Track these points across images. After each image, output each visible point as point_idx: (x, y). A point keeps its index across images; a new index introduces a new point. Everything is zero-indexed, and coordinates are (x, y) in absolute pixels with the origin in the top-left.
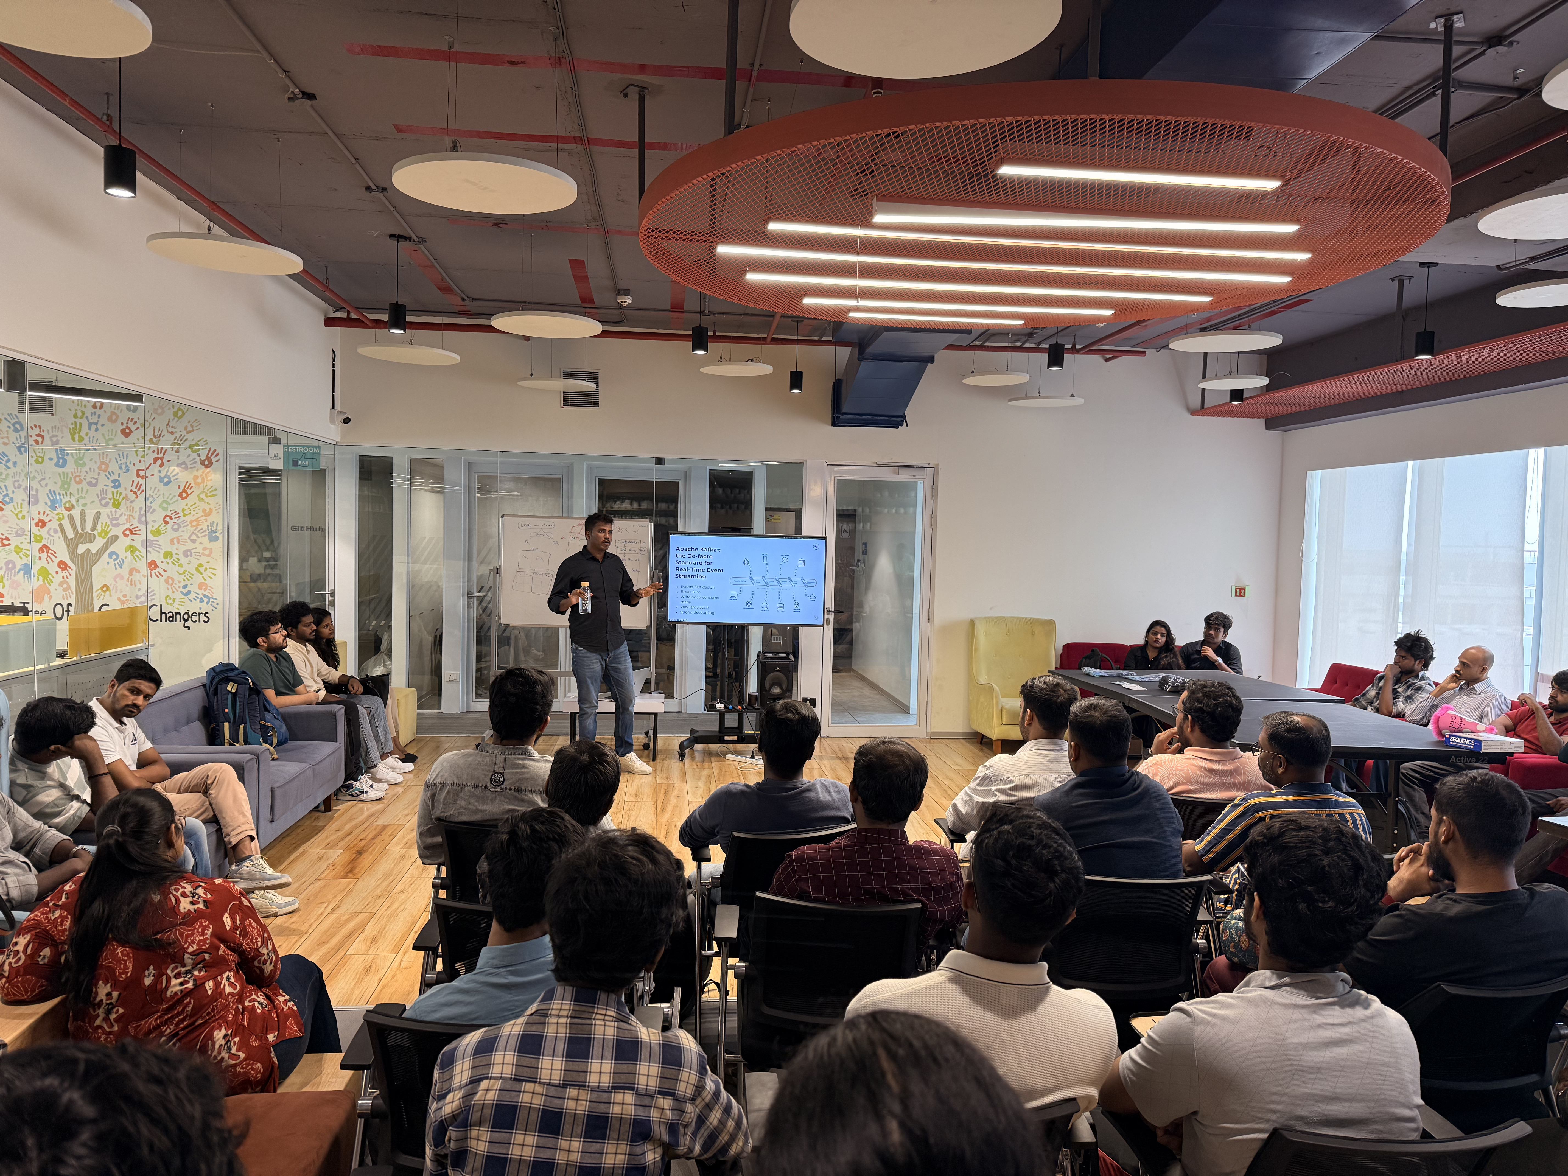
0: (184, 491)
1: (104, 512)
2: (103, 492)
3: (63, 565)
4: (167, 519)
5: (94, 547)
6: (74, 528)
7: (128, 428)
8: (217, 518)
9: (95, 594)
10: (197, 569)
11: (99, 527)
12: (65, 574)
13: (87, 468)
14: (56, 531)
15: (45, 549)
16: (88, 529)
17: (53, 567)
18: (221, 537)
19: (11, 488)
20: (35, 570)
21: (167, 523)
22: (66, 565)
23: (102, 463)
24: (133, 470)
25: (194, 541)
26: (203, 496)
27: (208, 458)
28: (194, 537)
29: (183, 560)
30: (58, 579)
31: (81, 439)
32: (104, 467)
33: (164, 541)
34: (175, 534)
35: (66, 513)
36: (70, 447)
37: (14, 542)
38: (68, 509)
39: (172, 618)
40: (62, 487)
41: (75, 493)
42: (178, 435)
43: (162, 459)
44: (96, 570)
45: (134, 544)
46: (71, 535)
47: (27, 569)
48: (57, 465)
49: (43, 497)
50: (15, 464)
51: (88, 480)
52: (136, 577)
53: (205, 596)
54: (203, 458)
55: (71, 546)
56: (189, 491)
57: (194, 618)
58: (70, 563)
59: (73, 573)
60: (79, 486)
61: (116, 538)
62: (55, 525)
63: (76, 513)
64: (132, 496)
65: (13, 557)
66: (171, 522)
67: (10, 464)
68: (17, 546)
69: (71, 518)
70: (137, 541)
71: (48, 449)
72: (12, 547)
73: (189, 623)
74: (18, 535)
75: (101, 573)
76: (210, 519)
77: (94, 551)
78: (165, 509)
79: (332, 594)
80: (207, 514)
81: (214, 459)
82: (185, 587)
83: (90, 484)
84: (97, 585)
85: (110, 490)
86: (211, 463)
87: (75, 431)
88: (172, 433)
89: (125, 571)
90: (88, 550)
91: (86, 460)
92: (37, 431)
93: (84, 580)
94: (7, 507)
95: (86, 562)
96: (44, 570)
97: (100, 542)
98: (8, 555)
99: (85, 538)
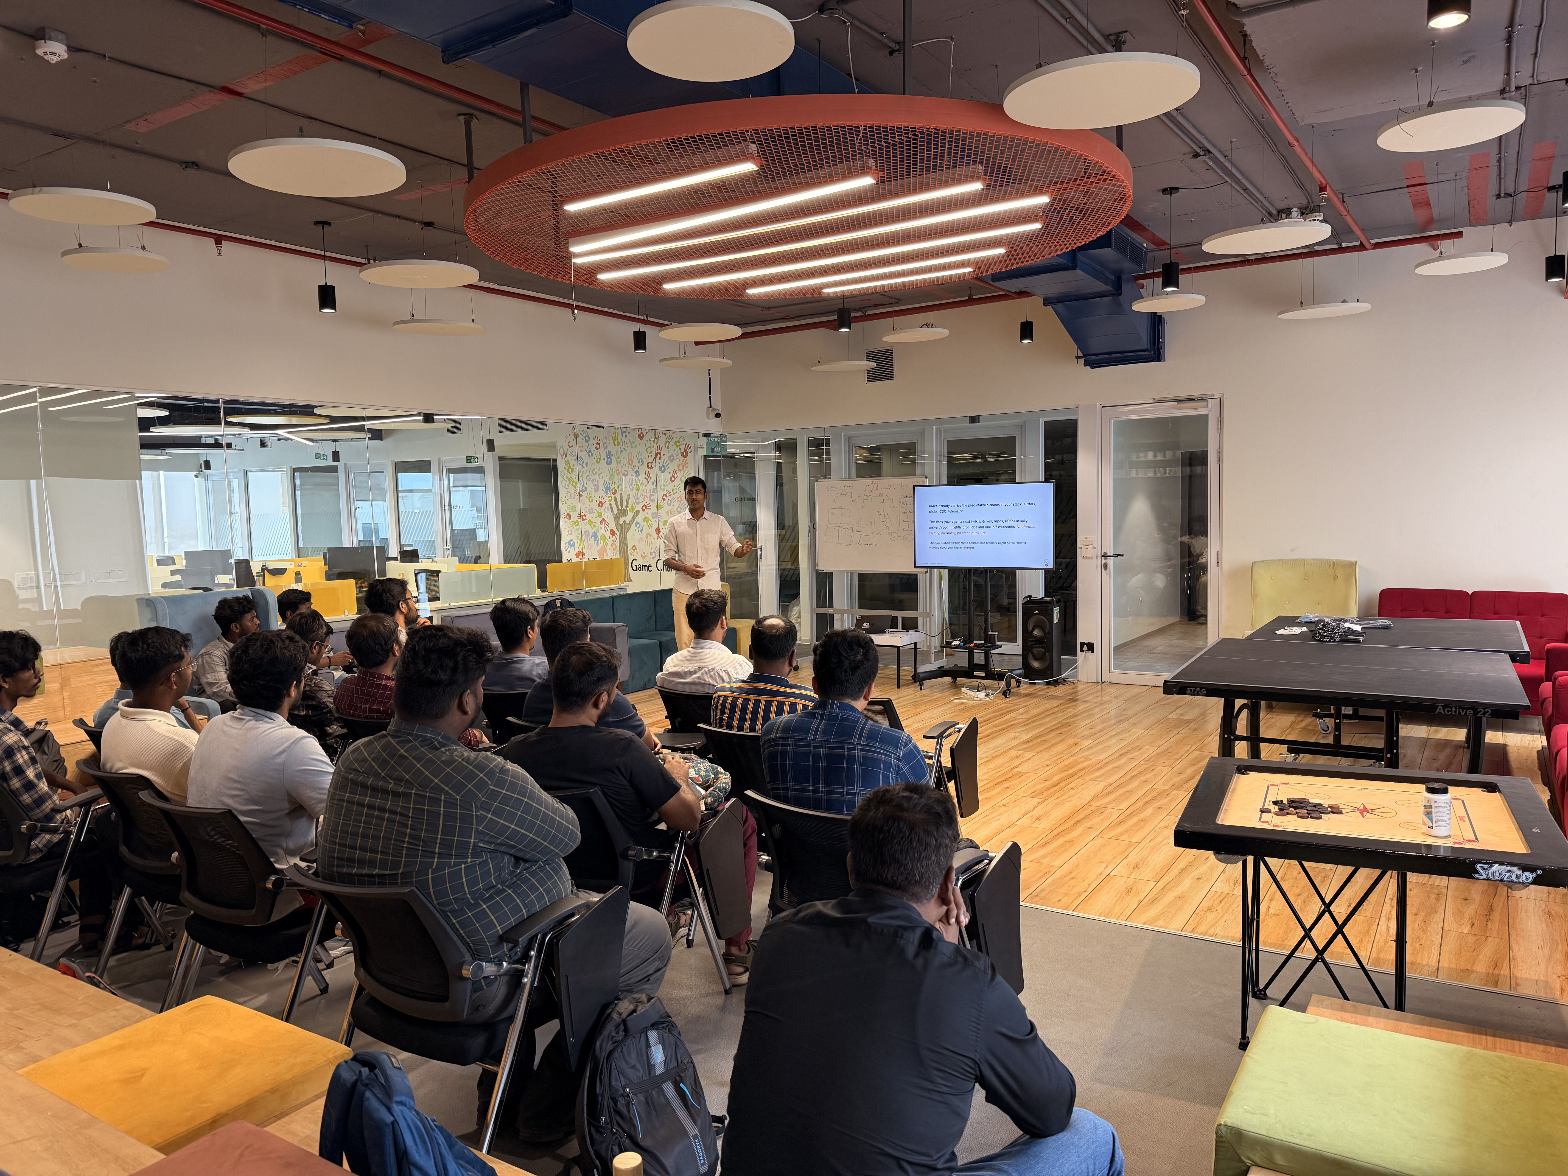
0: (673, 476)
1: (632, 493)
2: (631, 480)
3: (612, 532)
4: (664, 497)
5: (628, 518)
6: (617, 507)
7: (642, 433)
9: (629, 552)
11: (629, 505)
12: (614, 538)
13: (621, 464)
14: (608, 510)
15: (603, 521)
16: (624, 507)
17: (608, 534)
19: (585, 481)
20: (599, 535)
21: (664, 500)
22: (614, 531)
23: (630, 460)
24: (645, 463)
27: (686, 451)
28: (679, 509)
30: (610, 542)
32: (630, 463)
33: (663, 513)
34: (670, 508)
35: (613, 496)
36: (613, 449)
37: (588, 517)
38: (614, 493)
40: (610, 478)
41: (617, 482)
43: (660, 453)
44: (629, 535)
45: (647, 516)
46: (616, 511)
48: (607, 463)
49: (601, 487)
50: (587, 463)
51: (623, 472)
52: (650, 539)
54: (683, 451)
55: (617, 518)
56: (676, 476)
58: (616, 531)
59: (618, 537)
60: (618, 477)
61: (638, 512)
62: (607, 505)
63: (618, 496)
64: (645, 482)
65: (588, 527)
66: (666, 499)
67: (584, 465)
68: (590, 520)
69: (615, 498)
70: (649, 513)
71: (602, 452)
72: (587, 521)
74: (590, 513)
75: (633, 537)
77: (628, 522)
78: (663, 490)
81: (689, 451)
83: (624, 475)
84: (630, 546)
85: (634, 478)
86: (687, 454)
87: (615, 438)
88: (665, 434)
89: (644, 535)
90: (625, 521)
91: (621, 458)
92: (596, 441)
93: (623, 542)
94: (584, 494)
95: (623, 529)
96: (604, 536)
97: (630, 516)
98: (585, 526)
99: (624, 513)
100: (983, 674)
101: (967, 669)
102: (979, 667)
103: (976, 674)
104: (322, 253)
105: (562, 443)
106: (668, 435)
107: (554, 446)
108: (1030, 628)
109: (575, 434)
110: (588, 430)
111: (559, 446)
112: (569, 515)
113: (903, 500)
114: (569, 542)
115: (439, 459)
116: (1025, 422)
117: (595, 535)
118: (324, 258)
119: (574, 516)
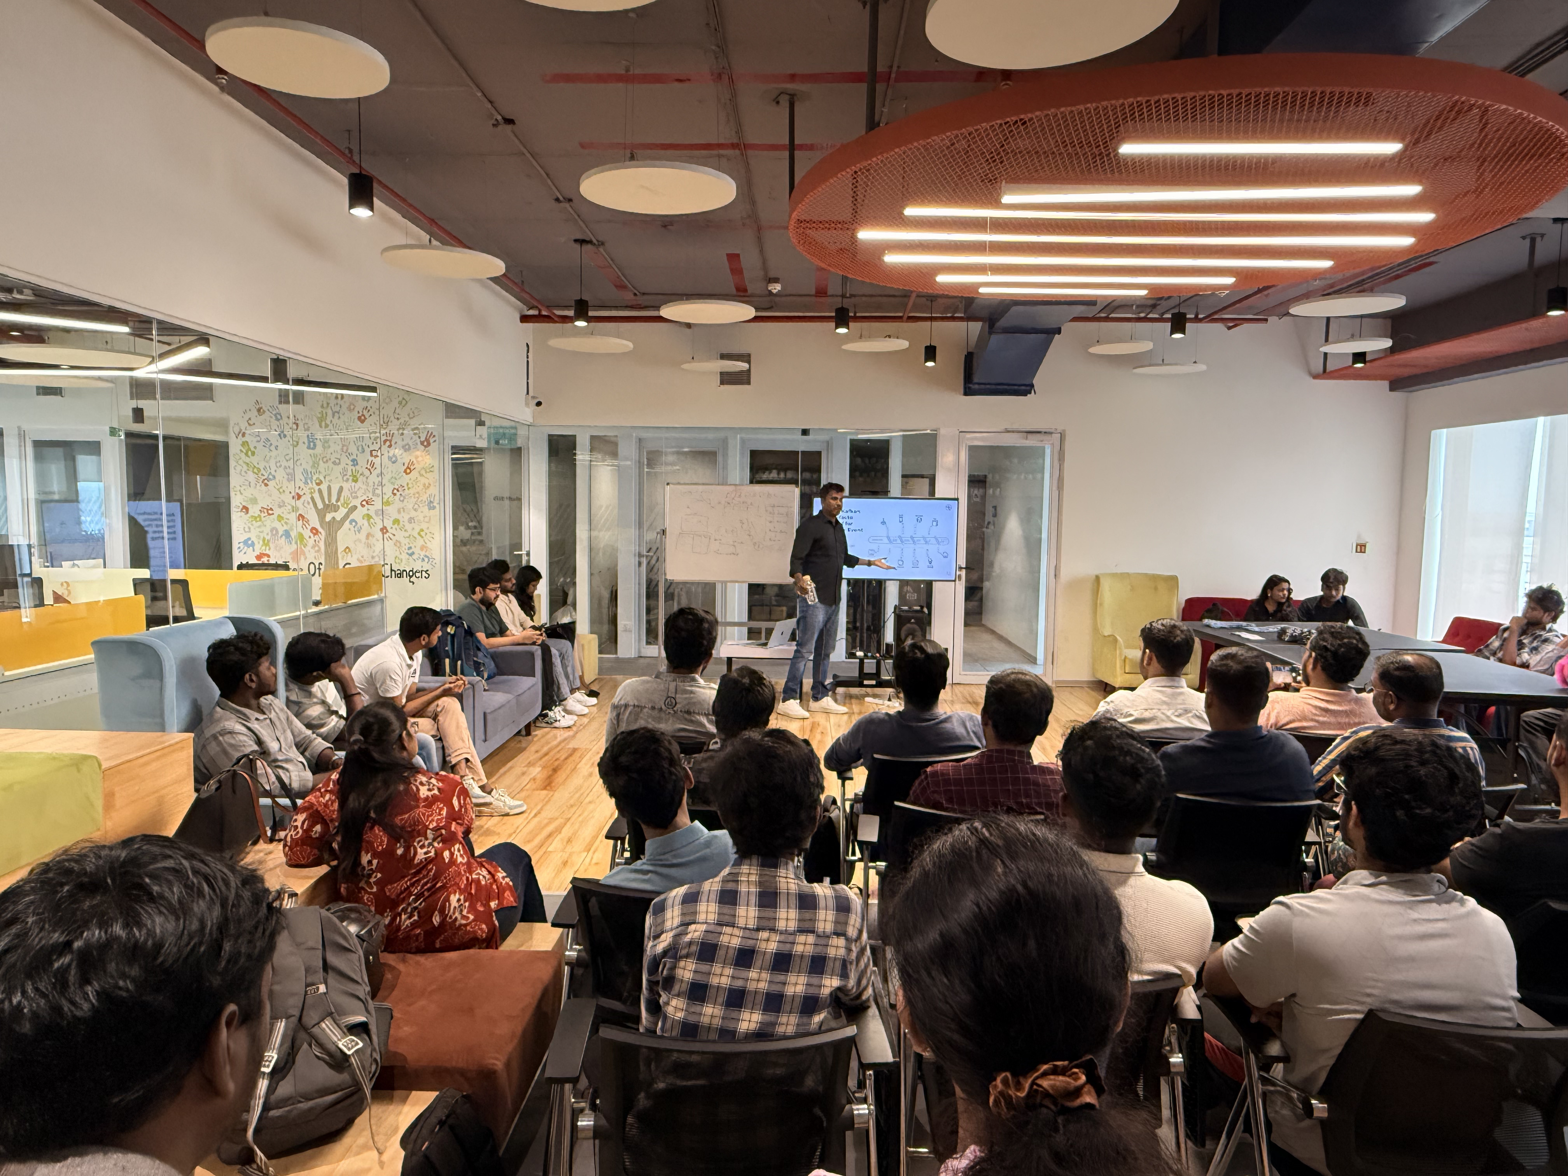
0: (408, 468)
1: (346, 486)
2: (345, 470)
3: (315, 532)
4: (395, 491)
5: (339, 516)
6: (323, 500)
7: (363, 415)
8: (434, 490)
9: (340, 556)
10: (419, 534)
11: (342, 499)
12: (316, 538)
13: (331, 450)
14: (308, 503)
15: (301, 517)
16: (334, 501)
17: (307, 533)
18: (437, 506)
20: (293, 534)
21: (395, 494)
22: (317, 530)
24: (368, 451)
25: (416, 510)
26: (423, 472)
27: (427, 440)
29: (408, 526)
30: (311, 542)
31: (327, 426)
32: (345, 449)
33: (391, 510)
35: (317, 488)
36: (317, 431)
37: (277, 511)
38: (318, 484)
39: (400, 575)
40: (313, 466)
41: (322, 470)
42: (402, 421)
43: (390, 441)
44: (340, 534)
45: (369, 512)
46: (320, 506)
47: (287, 534)
48: (309, 448)
49: (299, 476)
50: (276, 448)
51: (333, 460)
52: (372, 540)
53: (426, 556)
54: (423, 439)
55: (321, 514)
56: (412, 468)
57: (418, 575)
58: (320, 530)
59: (323, 537)
60: (326, 465)
61: (355, 507)
62: (307, 498)
63: (324, 487)
64: (367, 473)
65: (277, 524)
66: (398, 494)
68: (279, 516)
69: (320, 491)
70: (372, 510)
71: (302, 434)
72: (275, 516)
73: (413, 579)
74: (280, 507)
75: (344, 537)
76: (429, 492)
77: (338, 519)
78: (393, 484)
79: (528, 554)
80: (427, 487)
81: (431, 440)
82: (410, 548)
83: (334, 463)
84: (341, 549)
85: (350, 468)
86: (429, 444)
87: (321, 420)
88: (398, 419)
89: (362, 536)
90: (334, 518)
91: (331, 443)
94: (270, 483)
95: (333, 528)
96: (301, 536)
97: (343, 511)
98: (270, 522)
100: (874, 682)
101: (858, 679)
102: (870, 676)
103: (866, 682)
105: (237, 420)
109: (259, 410)
111: (232, 423)
112: (246, 509)
113: (770, 509)
114: (245, 542)
119: (254, 510)
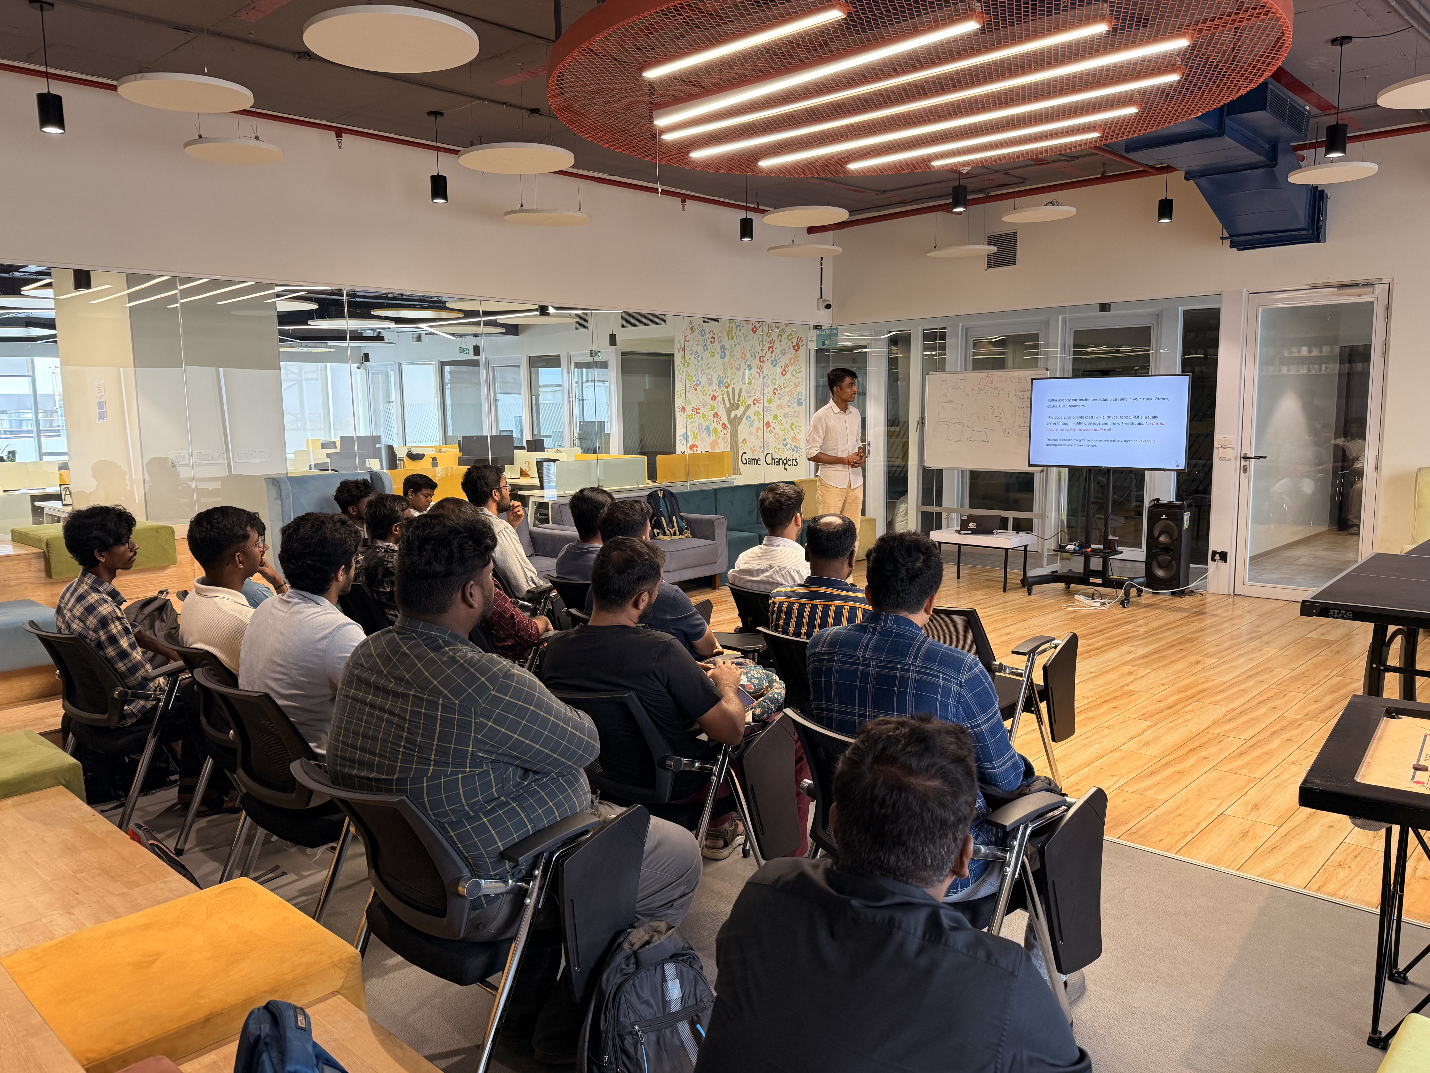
0: (784, 370)
1: (744, 387)
3: (724, 426)
4: (775, 391)
5: (739, 412)
6: (730, 400)
7: (755, 327)
8: (802, 388)
9: (740, 446)
10: (791, 428)
11: (741, 399)
12: (725, 431)
13: (735, 358)
14: (721, 403)
15: (716, 415)
16: (736, 401)
17: (719, 428)
18: (804, 402)
19: (700, 375)
20: (711, 428)
21: (775, 394)
22: (726, 425)
23: (743, 353)
24: (758, 357)
25: (789, 406)
26: (794, 373)
27: (797, 344)
28: (789, 403)
29: (784, 421)
30: (722, 435)
31: (732, 338)
32: (743, 356)
33: (773, 406)
34: (780, 402)
35: (726, 390)
36: (727, 343)
37: (702, 411)
38: (727, 387)
40: (724, 373)
41: (730, 376)
43: (772, 347)
44: (740, 428)
46: (728, 405)
48: (721, 357)
49: (715, 381)
50: (702, 358)
51: (736, 366)
52: (760, 433)
53: (795, 446)
54: (794, 344)
55: (729, 412)
56: (787, 370)
58: (728, 425)
59: (729, 431)
60: (732, 371)
61: (750, 405)
62: (720, 398)
63: (730, 390)
64: (757, 376)
65: (702, 421)
66: (777, 393)
67: (700, 359)
68: (703, 414)
69: (728, 392)
70: (758, 408)
71: (717, 346)
72: (700, 415)
74: (704, 406)
75: (744, 430)
76: (798, 390)
77: (739, 415)
78: (774, 384)
80: (797, 386)
81: (801, 344)
82: (784, 440)
83: (737, 369)
84: (740, 440)
85: (747, 371)
86: (799, 348)
87: (729, 333)
88: (778, 327)
89: (754, 430)
90: (736, 415)
91: (735, 352)
92: (711, 335)
93: (734, 436)
94: (699, 388)
95: (735, 422)
96: (715, 429)
97: (742, 409)
98: (698, 419)
99: (734, 406)
100: (1100, 581)
101: (1082, 576)
102: (1096, 574)
103: (1092, 580)
104: (434, 144)
105: (679, 338)
106: (780, 329)
107: (671, 341)
108: (1156, 534)
109: (692, 329)
110: (704, 324)
111: (676, 342)
112: (684, 409)
113: (1020, 394)
114: (683, 435)
115: (568, 353)
116: (1162, 311)
117: (708, 428)
118: (437, 149)
119: (689, 411)
